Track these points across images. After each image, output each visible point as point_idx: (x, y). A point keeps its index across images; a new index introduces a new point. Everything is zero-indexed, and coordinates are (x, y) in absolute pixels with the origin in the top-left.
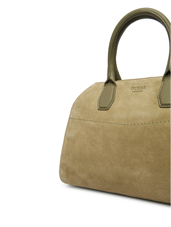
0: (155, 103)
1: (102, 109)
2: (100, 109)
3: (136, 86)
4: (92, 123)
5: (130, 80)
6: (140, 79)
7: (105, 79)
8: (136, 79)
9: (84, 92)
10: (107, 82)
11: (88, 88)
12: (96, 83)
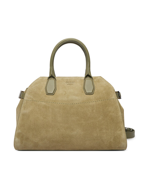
0: (82, 92)
1: (49, 94)
2: (48, 94)
3: (68, 81)
4: (44, 103)
5: (64, 77)
6: (70, 77)
7: (48, 75)
8: (68, 77)
9: (33, 82)
10: (49, 78)
11: (36, 80)
12: (41, 77)
